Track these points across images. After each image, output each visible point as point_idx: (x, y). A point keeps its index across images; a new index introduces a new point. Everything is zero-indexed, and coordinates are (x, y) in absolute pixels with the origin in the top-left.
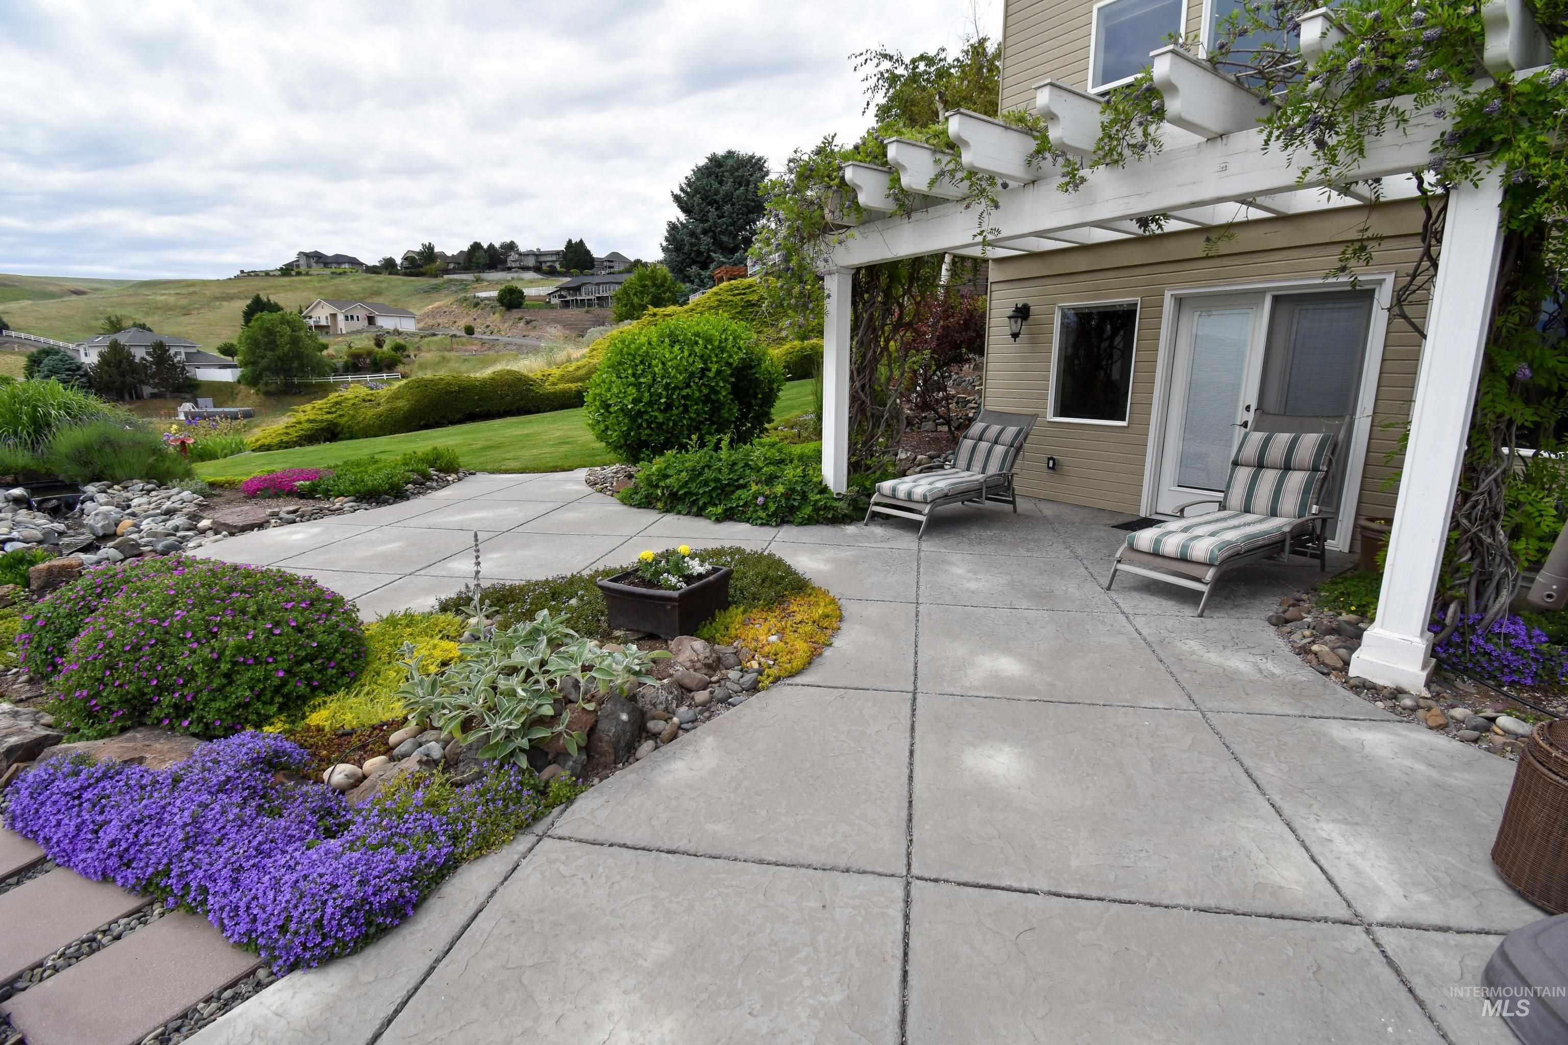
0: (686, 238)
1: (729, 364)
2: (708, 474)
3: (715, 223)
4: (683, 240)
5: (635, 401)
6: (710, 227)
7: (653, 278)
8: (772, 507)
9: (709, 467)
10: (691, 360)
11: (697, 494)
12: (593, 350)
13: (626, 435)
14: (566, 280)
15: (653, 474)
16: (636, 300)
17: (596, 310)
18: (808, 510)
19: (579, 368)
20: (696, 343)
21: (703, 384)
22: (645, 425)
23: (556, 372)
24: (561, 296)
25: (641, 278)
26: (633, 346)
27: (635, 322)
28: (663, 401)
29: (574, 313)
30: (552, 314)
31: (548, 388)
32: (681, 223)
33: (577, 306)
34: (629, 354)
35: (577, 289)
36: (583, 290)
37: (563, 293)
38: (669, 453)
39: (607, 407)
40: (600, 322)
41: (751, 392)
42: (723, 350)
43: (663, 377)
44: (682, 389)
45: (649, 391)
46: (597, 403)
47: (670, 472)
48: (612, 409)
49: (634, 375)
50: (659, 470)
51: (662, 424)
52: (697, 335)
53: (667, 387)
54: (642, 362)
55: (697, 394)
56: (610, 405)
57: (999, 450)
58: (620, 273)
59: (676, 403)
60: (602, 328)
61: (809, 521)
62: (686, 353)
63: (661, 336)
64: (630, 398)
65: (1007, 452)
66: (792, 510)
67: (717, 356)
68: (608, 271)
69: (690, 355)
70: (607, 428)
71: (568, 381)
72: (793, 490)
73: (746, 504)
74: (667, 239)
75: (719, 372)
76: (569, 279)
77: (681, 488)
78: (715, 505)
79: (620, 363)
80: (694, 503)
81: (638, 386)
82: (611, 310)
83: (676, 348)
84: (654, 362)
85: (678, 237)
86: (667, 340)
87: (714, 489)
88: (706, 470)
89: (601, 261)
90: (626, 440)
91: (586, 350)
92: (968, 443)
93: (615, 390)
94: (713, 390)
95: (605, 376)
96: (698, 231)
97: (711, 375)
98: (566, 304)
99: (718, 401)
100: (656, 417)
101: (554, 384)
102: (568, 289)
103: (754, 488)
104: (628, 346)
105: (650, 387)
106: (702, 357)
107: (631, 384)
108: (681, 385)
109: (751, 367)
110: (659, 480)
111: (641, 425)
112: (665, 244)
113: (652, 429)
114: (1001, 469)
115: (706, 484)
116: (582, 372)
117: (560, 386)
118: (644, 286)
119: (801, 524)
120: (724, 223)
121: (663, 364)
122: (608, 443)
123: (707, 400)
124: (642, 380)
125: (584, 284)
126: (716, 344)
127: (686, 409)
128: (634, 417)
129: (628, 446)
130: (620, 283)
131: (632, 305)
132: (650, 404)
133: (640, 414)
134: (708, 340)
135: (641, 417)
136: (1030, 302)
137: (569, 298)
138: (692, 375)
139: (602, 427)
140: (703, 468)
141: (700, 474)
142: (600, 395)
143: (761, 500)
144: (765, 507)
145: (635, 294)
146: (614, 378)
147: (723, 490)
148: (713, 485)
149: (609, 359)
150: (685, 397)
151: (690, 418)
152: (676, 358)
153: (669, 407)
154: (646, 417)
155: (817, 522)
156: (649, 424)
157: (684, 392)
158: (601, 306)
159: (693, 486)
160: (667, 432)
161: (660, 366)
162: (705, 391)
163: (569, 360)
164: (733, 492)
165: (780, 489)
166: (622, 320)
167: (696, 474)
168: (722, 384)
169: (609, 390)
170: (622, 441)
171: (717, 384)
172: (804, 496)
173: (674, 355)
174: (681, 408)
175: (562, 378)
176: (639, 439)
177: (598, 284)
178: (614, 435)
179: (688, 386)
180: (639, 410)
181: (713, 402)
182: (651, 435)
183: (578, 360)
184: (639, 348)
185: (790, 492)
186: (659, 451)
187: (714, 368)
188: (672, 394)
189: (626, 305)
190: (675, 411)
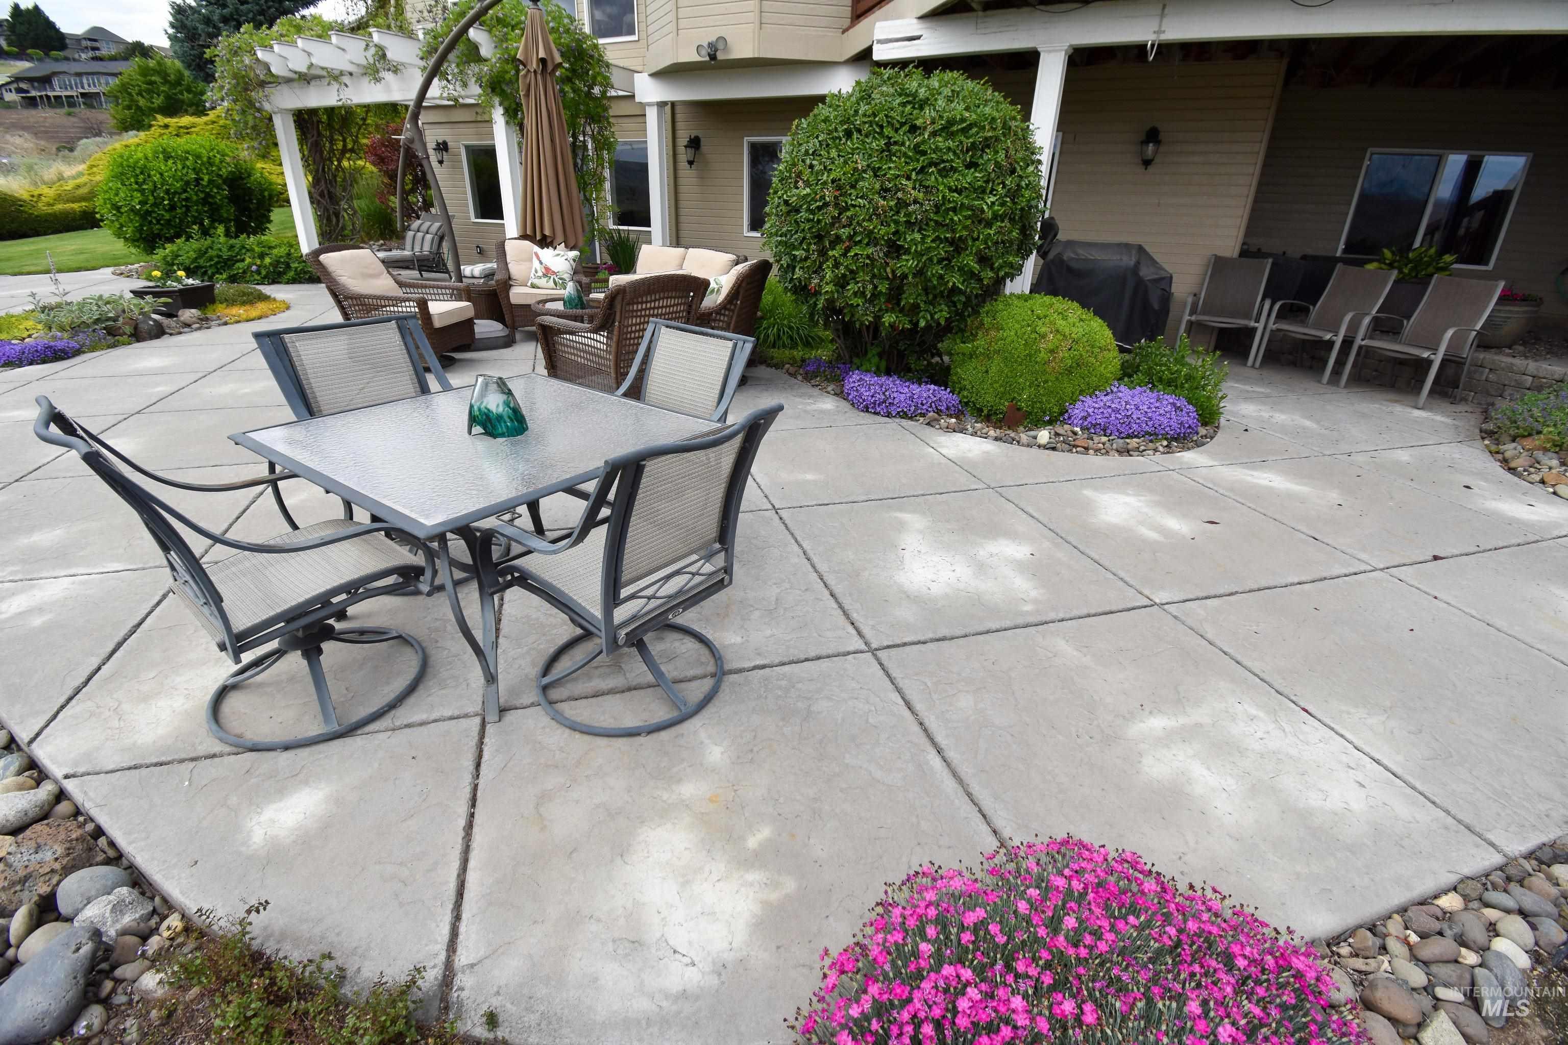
0: (201, 27)
1: (220, 176)
2: (211, 253)
3: (237, 9)
4: (195, 28)
5: (142, 203)
6: (231, 14)
7: (162, 71)
8: (264, 272)
9: (212, 248)
10: (184, 171)
11: (206, 267)
12: (92, 167)
13: (140, 230)
14: (22, 66)
15: (168, 255)
16: (142, 102)
17: (82, 110)
18: (291, 274)
19: (78, 187)
20: (187, 159)
21: (199, 190)
22: (154, 221)
23: (49, 193)
24: (19, 90)
25: (145, 72)
26: (131, 160)
27: (142, 134)
28: (166, 202)
29: (45, 115)
30: (13, 116)
31: (42, 208)
32: (190, 7)
33: (50, 105)
34: (129, 166)
35: (45, 81)
36: (56, 82)
37: (23, 86)
38: (178, 241)
39: (118, 208)
40: (95, 131)
41: (247, 198)
42: (211, 165)
43: (162, 185)
44: (180, 194)
45: (153, 195)
46: (109, 206)
47: (180, 253)
48: (122, 210)
49: (137, 183)
50: (172, 252)
51: (169, 221)
52: (188, 152)
53: (167, 192)
54: (142, 173)
55: (195, 198)
56: (120, 207)
57: (429, 237)
58: (113, 58)
59: (179, 204)
60: (98, 139)
61: (293, 281)
62: (180, 167)
63: (156, 152)
64: (137, 201)
65: (433, 239)
66: (280, 274)
67: (207, 169)
68: (91, 54)
69: (183, 168)
70: (122, 226)
71: (68, 201)
72: (278, 262)
73: (244, 272)
74: (172, 26)
75: (210, 181)
76: (26, 65)
77: (192, 262)
78: (221, 274)
79: (122, 174)
80: (205, 273)
81: (142, 192)
82: (107, 114)
83: (170, 162)
84: (152, 173)
85: (188, 23)
86: (161, 156)
87: (217, 263)
88: (210, 250)
89: (77, 39)
90: (141, 234)
91: (82, 167)
92: (410, 234)
93: (122, 195)
94: (208, 195)
95: (110, 184)
96: (216, 18)
97: (204, 183)
98: (32, 102)
99: (215, 203)
100: (163, 215)
101: (49, 205)
102: (31, 80)
103: (248, 260)
104: (127, 160)
105: (153, 192)
106: (194, 169)
107: (136, 190)
108: (179, 191)
109: (243, 179)
110: (173, 259)
111: (151, 222)
112: (171, 31)
113: (161, 225)
114: (431, 248)
115: (211, 259)
116: (83, 191)
117: (59, 207)
118: (151, 83)
119: (287, 283)
120: (250, 11)
121: (161, 174)
122: (126, 239)
123: (205, 202)
124: (145, 187)
125: (55, 74)
126: (205, 159)
127: (188, 208)
128: (145, 215)
129: (144, 239)
130: (115, 75)
131: (139, 108)
132: (155, 205)
133: (148, 213)
134: (198, 156)
135: (150, 216)
136: (448, 139)
137: (33, 93)
138: (187, 183)
139: (117, 225)
140: (207, 249)
141: (206, 253)
142: (109, 199)
143: (254, 268)
144: (258, 272)
145: (140, 94)
146: (120, 186)
147: (226, 264)
148: (216, 259)
149: (112, 171)
150: (187, 199)
151: (193, 216)
152: (171, 169)
153: (172, 208)
154: (154, 215)
155: (300, 282)
156: (158, 222)
157: (184, 196)
158: (91, 106)
159: (201, 262)
160: (176, 227)
161: (158, 176)
162: (202, 195)
163: (61, 178)
164: (234, 264)
165: (267, 260)
166: (126, 129)
167: (202, 253)
168: (215, 191)
169: (117, 195)
170: (138, 235)
171: (211, 190)
172: (288, 266)
173: (169, 168)
174: (184, 209)
175: (59, 198)
176: (152, 232)
177: (79, 75)
178: (129, 231)
179: (185, 191)
180: (147, 210)
181: (210, 204)
182: (162, 230)
183: (74, 178)
184: (137, 162)
185: (276, 263)
186: (171, 240)
187: (206, 178)
188: (173, 198)
189: (129, 108)
190: (179, 211)
